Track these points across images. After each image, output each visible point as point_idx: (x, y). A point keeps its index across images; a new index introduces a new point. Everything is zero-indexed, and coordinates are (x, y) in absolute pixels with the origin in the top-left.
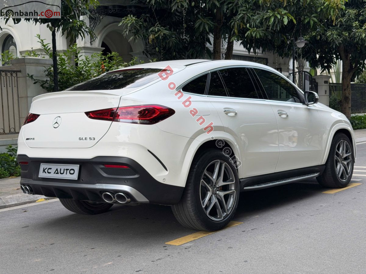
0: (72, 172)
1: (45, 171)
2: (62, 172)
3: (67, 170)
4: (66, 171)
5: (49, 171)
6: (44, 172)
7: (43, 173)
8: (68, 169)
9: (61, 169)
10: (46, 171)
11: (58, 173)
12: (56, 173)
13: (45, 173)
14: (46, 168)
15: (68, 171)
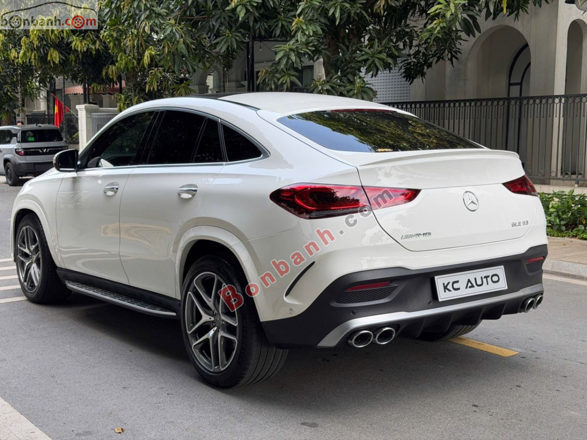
0: (495, 279)
1: (448, 287)
2: (479, 282)
3: (486, 277)
4: (485, 279)
5: (456, 286)
6: (446, 290)
7: (445, 292)
8: (488, 276)
9: (475, 279)
10: (450, 287)
11: (472, 286)
12: (470, 287)
13: (450, 291)
14: (449, 283)
15: (489, 279)
